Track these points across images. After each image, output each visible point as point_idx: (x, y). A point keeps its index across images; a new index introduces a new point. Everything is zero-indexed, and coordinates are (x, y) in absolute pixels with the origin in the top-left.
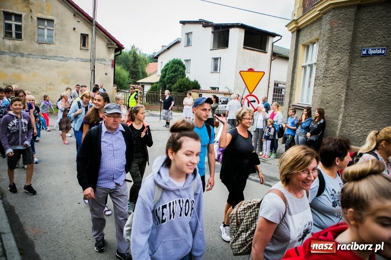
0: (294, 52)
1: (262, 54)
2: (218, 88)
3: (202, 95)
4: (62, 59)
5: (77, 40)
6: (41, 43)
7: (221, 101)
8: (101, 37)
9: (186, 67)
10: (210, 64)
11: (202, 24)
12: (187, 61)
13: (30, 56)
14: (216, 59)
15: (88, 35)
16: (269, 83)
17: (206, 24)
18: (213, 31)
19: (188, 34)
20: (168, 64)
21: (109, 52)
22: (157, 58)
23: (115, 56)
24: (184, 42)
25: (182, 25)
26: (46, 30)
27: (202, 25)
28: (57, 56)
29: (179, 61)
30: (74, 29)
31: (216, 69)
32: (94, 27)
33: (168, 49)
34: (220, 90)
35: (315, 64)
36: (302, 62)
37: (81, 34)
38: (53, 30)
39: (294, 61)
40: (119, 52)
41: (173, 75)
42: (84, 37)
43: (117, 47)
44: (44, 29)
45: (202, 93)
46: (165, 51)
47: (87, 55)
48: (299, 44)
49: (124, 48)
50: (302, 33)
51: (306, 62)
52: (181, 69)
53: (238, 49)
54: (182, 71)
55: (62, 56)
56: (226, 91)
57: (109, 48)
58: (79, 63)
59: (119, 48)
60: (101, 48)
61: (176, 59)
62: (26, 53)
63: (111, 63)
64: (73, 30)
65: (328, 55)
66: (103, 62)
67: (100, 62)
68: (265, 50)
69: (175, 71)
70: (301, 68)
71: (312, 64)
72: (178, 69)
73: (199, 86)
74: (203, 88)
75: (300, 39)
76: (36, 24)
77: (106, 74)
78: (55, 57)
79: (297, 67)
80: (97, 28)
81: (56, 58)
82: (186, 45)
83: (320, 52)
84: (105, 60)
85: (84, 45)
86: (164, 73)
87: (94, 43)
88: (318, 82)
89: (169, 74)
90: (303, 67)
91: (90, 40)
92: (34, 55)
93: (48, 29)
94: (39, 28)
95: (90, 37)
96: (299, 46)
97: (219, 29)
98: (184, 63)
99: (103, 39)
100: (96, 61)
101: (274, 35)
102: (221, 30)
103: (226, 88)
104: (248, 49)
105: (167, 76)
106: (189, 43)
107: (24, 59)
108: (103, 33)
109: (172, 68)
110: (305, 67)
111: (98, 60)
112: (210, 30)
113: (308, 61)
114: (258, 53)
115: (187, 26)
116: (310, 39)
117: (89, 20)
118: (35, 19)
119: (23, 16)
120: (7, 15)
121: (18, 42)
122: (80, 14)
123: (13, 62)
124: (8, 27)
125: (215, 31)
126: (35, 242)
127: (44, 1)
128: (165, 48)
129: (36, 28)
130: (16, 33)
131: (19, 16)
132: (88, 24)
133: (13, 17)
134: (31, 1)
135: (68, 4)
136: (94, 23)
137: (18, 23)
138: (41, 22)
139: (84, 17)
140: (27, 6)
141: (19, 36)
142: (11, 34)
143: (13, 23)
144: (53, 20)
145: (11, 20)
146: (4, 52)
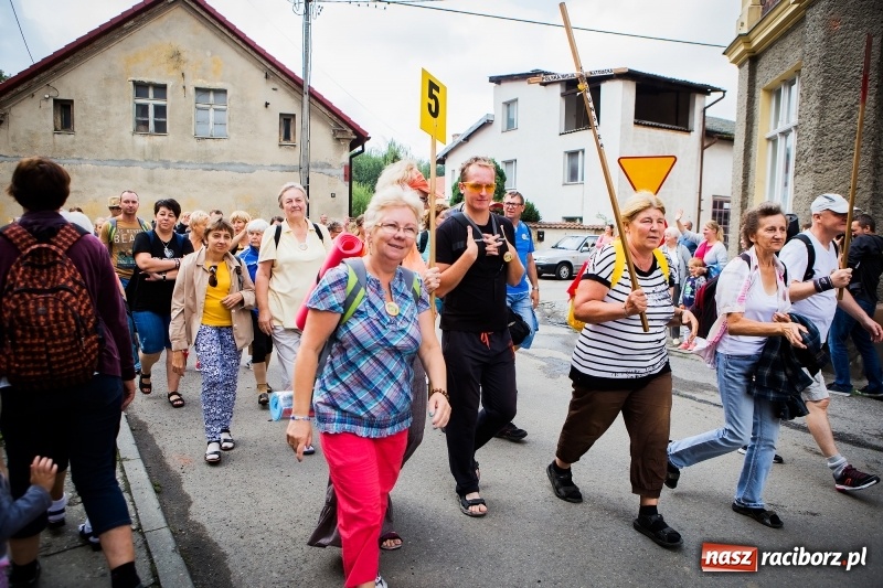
0: (745, 110)
1: (679, 137)
2: (581, 219)
3: (543, 233)
4: (243, 167)
5: (273, 127)
6: (203, 138)
7: (587, 245)
8: (321, 119)
9: (507, 174)
10: (561, 166)
12: (508, 163)
13: (181, 166)
14: (573, 154)
15: (294, 115)
16: (700, 200)
18: (564, 91)
19: (508, 104)
21: (339, 149)
22: (442, 161)
23: (351, 157)
24: (499, 123)
25: (494, 84)
26: (212, 111)
28: (232, 164)
30: (267, 104)
31: (574, 175)
32: (306, 98)
33: (467, 139)
34: (586, 223)
35: (796, 127)
36: (764, 128)
37: (281, 115)
38: (225, 110)
39: (747, 129)
40: (360, 148)
42: (287, 120)
43: (355, 137)
44: (207, 109)
45: (545, 230)
46: (459, 145)
47: (292, 157)
48: (757, 90)
49: (369, 138)
50: (763, 64)
51: (776, 127)
53: (622, 126)
55: (244, 161)
56: (599, 223)
57: (338, 139)
58: (278, 175)
59: (360, 138)
60: (320, 140)
62: (174, 160)
63: (342, 172)
64: (264, 108)
65: (824, 99)
66: (326, 171)
67: (319, 170)
68: (687, 127)
70: (765, 142)
71: (790, 130)
73: (537, 214)
74: (545, 218)
75: (759, 76)
76: (193, 101)
77: (333, 196)
78: (229, 164)
79: (754, 143)
80: (312, 100)
81: (232, 167)
82: (505, 129)
83: (805, 97)
84: (330, 166)
85: (287, 137)
87: (307, 130)
88: (803, 164)
90: (769, 139)
91: (298, 125)
92: (188, 164)
93: (215, 110)
94: (199, 109)
95: (298, 119)
96: (757, 95)
98: (502, 167)
99: (325, 123)
100: (311, 169)
101: (705, 90)
103: (599, 216)
104: (645, 125)
106: (510, 125)
107: (171, 173)
108: (327, 112)
110: (773, 140)
111: (316, 166)
112: (557, 90)
113: (779, 124)
114: (671, 133)
115: (506, 86)
116: (782, 73)
117: (296, 85)
118: (191, 91)
119: (169, 88)
120: (140, 88)
121: (158, 139)
122: (278, 73)
123: (151, 180)
124: (142, 110)
125: (569, 92)
126: (183, 476)
127: (209, 54)
128: (461, 139)
129: (193, 108)
130: (156, 123)
131: (161, 90)
132: (294, 93)
133: (151, 92)
134: (184, 56)
135: (255, 55)
136: (306, 89)
137: (160, 102)
138: (203, 97)
139: (285, 79)
140: (175, 68)
141: (161, 128)
142: (146, 124)
143: (151, 102)
144: (225, 91)
145: (147, 96)
146: (134, 161)
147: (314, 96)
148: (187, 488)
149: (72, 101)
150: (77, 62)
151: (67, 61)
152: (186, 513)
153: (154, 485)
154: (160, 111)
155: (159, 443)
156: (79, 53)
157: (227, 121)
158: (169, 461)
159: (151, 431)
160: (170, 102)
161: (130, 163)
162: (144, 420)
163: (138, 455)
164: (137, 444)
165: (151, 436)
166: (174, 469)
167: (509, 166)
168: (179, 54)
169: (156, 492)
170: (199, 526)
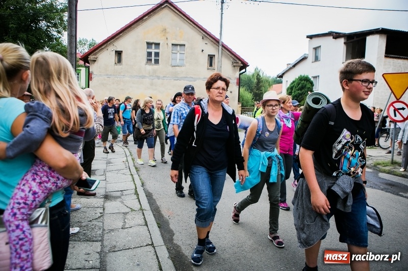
4: (191, 79)
5: (205, 60)
6: (174, 66)
8: (227, 57)
9: (314, 83)
11: (333, 35)
12: (315, 77)
13: (165, 78)
15: (214, 55)
17: (337, 36)
18: (346, 41)
19: (316, 49)
20: (294, 82)
21: (234, 70)
22: (281, 76)
23: (240, 74)
24: (311, 58)
25: (309, 39)
26: (178, 54)
27: (332, 37)
28: (186, 77)
29: (306, 78)
30: (203, 50)
32: (220, 47)
33: (294, 66)
37: (209, 55)
38: (184, 54)
40: (244, 70)
41: (299, 92)
42: (211, 57)
43: (242, 65)
44: (176, 53)
46: (291, 69)
49: (248, 66)
52: (309, 85)
53: (378, 58)
54: (309, 88)
55: (192, 76)
57: (234, 66)
59: (244, 65)
60: (226, 66)
61: (303, 75)
62: (162, 76)
63: (236, 81)
64: (201, 52)
69: (301, 89)
72: (306, 86)
76: (171, 50)
77: (231, 92)
78: (185, 77)
80: (223, 48)
81: (186, 79)
82: (314, 61)
85: (211, 65)
86: (289, 91)
87: (220, 62)
89: (295, 91)
91: (216, 60)
92: (168, 77)
93: (180, 53)
94: (173, 53)
95: (216, 57)
97: (354, 39)
98: (312, 79)
99: (229, 59)
102: (355, 39)
104: (391, 57)
105: (293, 94)
106: (317, 59)
107: (160, 81)
108: (228, 53)
109: (299, 85)
112: (342, 40)
115: (315, 40)
117: (216, 41)
118: (170, 45)
119: (161, 44)
120: (149, 44)
121: (156, 67)
122: (208, 36)
123: (152, 84)
124: (149, 54)
125: (348, 42)
126: (170, 221)
127: (178, 29)
128: (291, 66)
129: (171, 53)
130: (155, 60)
131: (157, 45)
132: (215, 45)
133: (153, 46)
134: (168, 30)
135: (198, 28)
136: (220, 43)
137: (157, 51)
138: (175, 48)
139: (211, 39)
140: (164, 35)
141: (157, 62)
142: (151, 60)
143: (153, 50)
144: (185, 45)
145: (152, 48)
146: (145, 76)
147: (224, 46)
148: (172, 227)
149: (122, 51)
150: (124, 35)
151: (121, 34)
152: (172, 240)
153: (158, 224)
154: (157, 54)
155: (158, 203)
156: (126, 31)
157: (185, 58)
158: (163, 213)
159: (154, 197)
160: (160, 51)
161: (143, 77)
162: (151, 192)
163: (149, 208)
164: (149, 203)
165: (154, 200)
166: (165, 217)
167: (315, 79)
168: (165, 30)
169: (159, 227)
170: (178, 246)
